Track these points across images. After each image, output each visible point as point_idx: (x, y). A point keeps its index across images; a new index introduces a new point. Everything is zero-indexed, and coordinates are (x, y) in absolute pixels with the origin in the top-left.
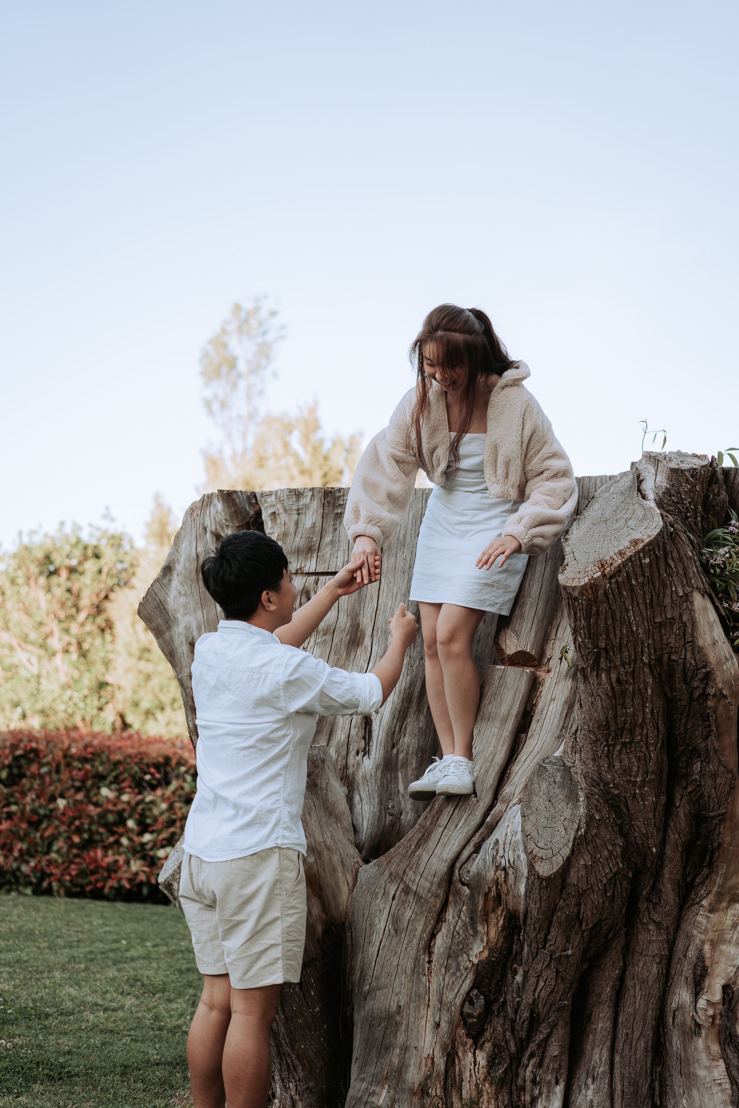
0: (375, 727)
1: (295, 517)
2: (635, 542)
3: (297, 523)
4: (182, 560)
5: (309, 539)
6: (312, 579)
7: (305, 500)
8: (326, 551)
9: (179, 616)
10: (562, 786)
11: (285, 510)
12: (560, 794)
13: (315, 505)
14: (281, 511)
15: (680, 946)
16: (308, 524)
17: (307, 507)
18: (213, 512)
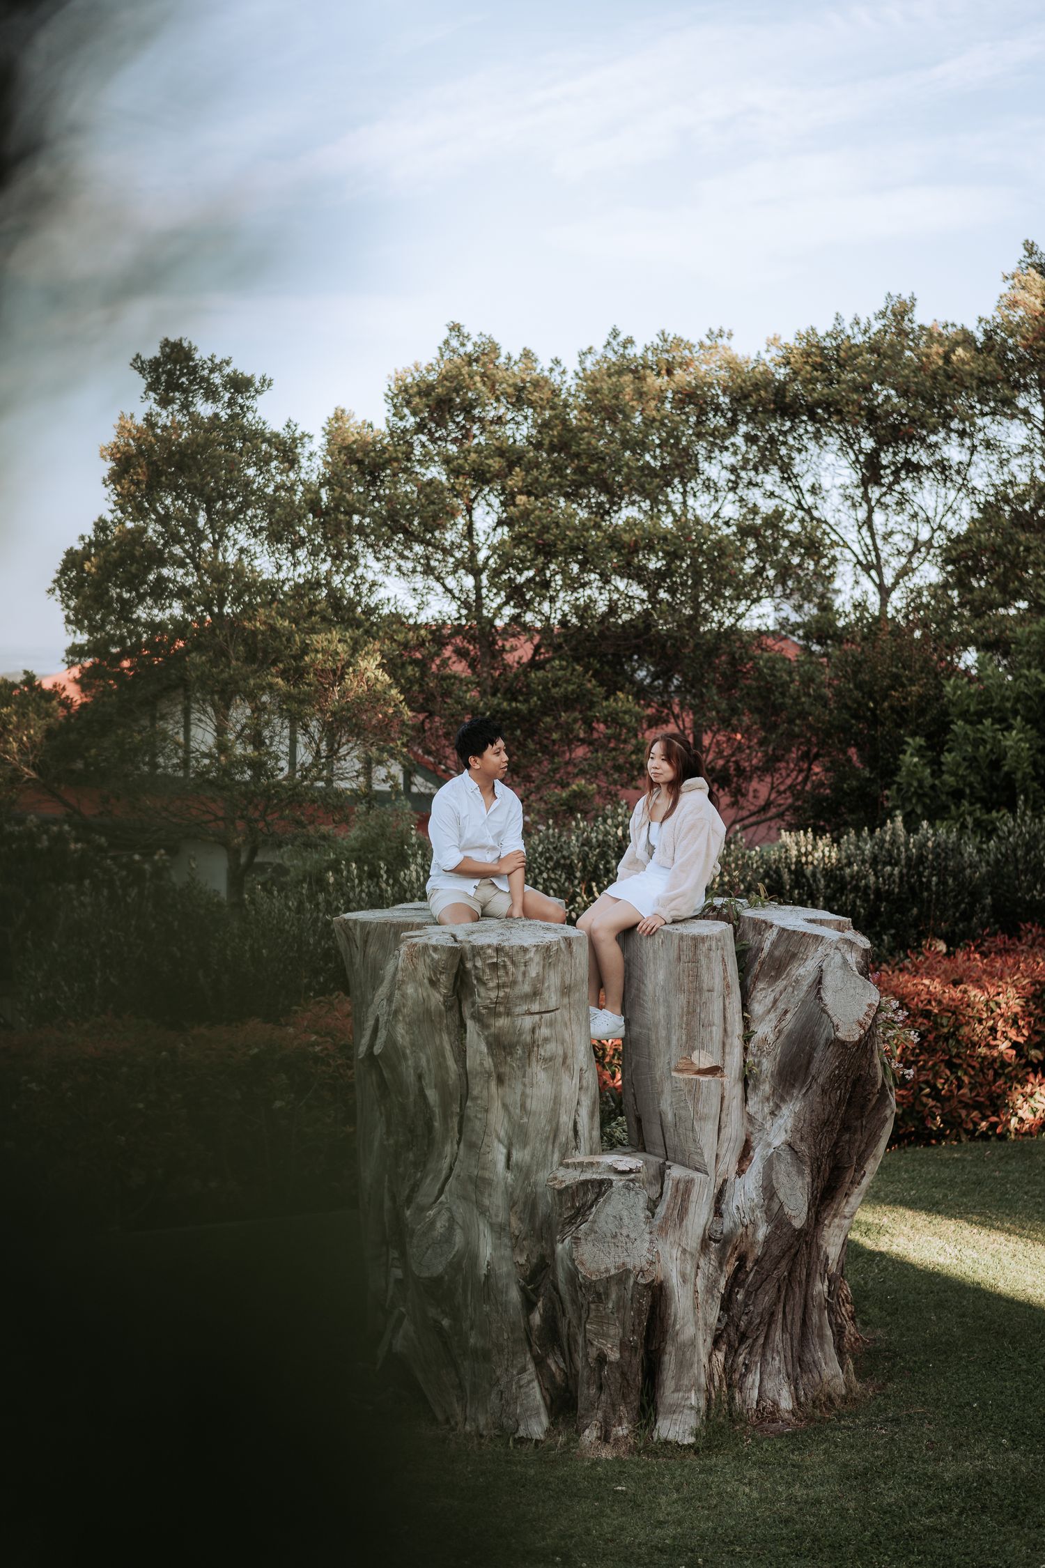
0: (580, 1128)
1: (523, 968)
2: (870, 1006)
3: (524, 974)
4: (410, 1003)
5: (534, 986)
6: (537, 1017)
7: (531, 954)
8: (546, 995)
9: (408, 1051)
10: (792, 1165)
11: (513, 963)
12: (793, 1171)
13: (537, 958)
14: (508, 963)
15: (814, 1254)
16: (533, 974)
17: (531, 959)
18: (428, 961)
